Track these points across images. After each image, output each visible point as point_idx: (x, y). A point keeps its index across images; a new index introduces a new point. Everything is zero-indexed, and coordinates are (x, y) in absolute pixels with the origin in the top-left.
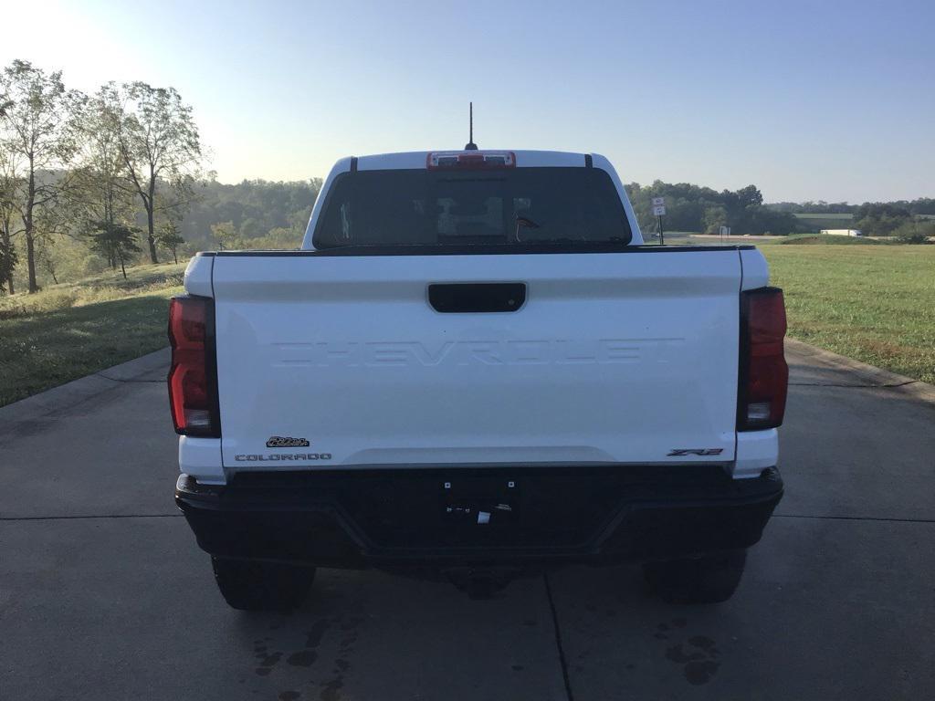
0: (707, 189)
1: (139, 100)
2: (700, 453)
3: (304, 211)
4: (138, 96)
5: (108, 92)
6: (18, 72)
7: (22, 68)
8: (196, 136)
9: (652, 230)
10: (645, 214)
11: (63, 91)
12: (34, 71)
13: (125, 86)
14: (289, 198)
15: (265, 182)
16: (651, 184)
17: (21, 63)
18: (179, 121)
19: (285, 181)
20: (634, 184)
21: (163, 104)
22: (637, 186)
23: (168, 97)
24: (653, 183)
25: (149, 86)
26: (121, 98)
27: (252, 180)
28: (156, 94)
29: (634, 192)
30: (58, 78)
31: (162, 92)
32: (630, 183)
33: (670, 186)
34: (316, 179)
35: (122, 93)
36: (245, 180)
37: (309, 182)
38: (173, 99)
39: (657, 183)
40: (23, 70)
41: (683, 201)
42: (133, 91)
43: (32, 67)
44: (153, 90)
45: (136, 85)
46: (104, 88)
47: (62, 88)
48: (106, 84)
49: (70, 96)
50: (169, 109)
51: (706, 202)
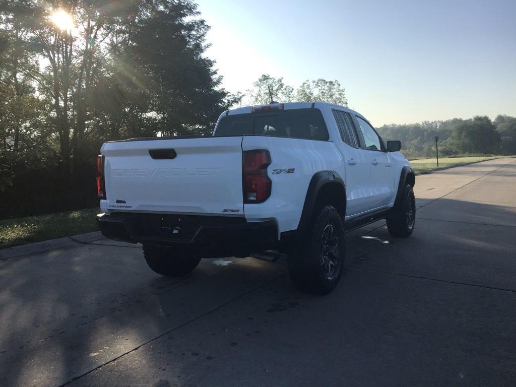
1: (320, 88)
2: (232, 211)
3: (417, 140)
4: (319, 86)
5: (306, 85)
6: (264, 80)
7: (265, 78)
8: (347, 103)
11: (282, 87)
12: (271, 79)
13: (314, 82)
14: (408, 133)
15: (396, 125)
17: (265, 76)
18: (338, 96)
19: (407, 124)
21: (330, 89)
23: (334, 85)
25: (325, 81)
26: (311, 88)
27: (388, 124)
28: (328, 84)
30: (281, 81)
31: (331, 83)
34: (425, 121)
35: (312, 85)
36: (385, 125)
37: (421, 123)
38: (336, 86)
40: (266, 79)
42: (318, 83)
43: (270, 77)
44: (327, 82)
45: (319, 80)
46: (304, 84)
47: (282, 86)
48: (305, 81)
49: (285, 89)
50: (334, 91)
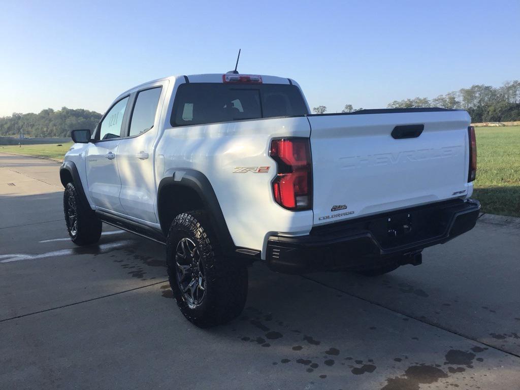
0: (95, 112)
2: (460, 192)
9: (65, 136)
10: (60, 127)
16: (60, 109)
20: (50, 109)
22: (52, 110)
24: (61, 109)
29: (50, 114)
32: (47, 109)
33: (73, 110)
39: (64, 109)
41: (82, 120)
51: (96, 120)
